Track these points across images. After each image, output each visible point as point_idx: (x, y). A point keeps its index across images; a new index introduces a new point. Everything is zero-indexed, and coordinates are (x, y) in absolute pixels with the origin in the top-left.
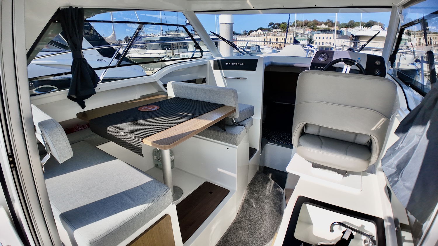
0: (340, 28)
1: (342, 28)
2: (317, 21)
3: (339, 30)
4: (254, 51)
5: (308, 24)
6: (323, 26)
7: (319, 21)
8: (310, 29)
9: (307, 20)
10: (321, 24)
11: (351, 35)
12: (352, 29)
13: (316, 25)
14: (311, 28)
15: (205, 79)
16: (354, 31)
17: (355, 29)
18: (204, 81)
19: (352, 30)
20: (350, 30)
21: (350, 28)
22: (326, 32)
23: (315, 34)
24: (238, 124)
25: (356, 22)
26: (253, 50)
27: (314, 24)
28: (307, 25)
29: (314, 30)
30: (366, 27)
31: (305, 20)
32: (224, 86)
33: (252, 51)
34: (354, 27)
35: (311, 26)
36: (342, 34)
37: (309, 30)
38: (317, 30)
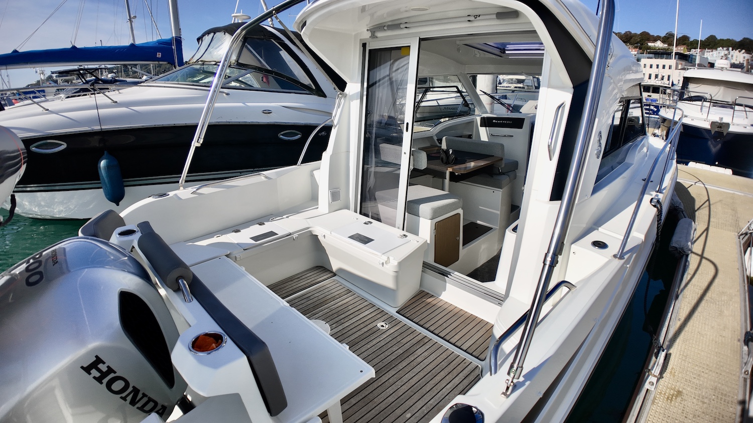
0: (690, 49)
1: (694, 50)
2: (648, 34)
3: (687, 53)
4: (530, 87)
5: (632, 39)
6: (659, 44)
7: (651, 34)
8: (636, 49)
9: (629, 32)
10: (655, 39)
11: (709, 63)
12: (712, 51)
13: (646, 42)
14: (636, 47)
15: (471, 135)
16: (715, 55)
17: (717, 52)
18: (470, 137)
19: (711, 53)
20: (708, 53)
21: (709, 50)
22: (663, 55)
23: (642, 59)
24: (503, 174)
25: (719, 38)
26: (528, 86)
27: (643, 40)
28: (629, 41)
29: (641, 50)
30: (737, 51)
31: (626, 32)
32: (487, 141)
33: (526, 87)
34: (716, 49)
35: (637, 43)
36: (692, 61)
37: (634, 50)
38: (648, 51)
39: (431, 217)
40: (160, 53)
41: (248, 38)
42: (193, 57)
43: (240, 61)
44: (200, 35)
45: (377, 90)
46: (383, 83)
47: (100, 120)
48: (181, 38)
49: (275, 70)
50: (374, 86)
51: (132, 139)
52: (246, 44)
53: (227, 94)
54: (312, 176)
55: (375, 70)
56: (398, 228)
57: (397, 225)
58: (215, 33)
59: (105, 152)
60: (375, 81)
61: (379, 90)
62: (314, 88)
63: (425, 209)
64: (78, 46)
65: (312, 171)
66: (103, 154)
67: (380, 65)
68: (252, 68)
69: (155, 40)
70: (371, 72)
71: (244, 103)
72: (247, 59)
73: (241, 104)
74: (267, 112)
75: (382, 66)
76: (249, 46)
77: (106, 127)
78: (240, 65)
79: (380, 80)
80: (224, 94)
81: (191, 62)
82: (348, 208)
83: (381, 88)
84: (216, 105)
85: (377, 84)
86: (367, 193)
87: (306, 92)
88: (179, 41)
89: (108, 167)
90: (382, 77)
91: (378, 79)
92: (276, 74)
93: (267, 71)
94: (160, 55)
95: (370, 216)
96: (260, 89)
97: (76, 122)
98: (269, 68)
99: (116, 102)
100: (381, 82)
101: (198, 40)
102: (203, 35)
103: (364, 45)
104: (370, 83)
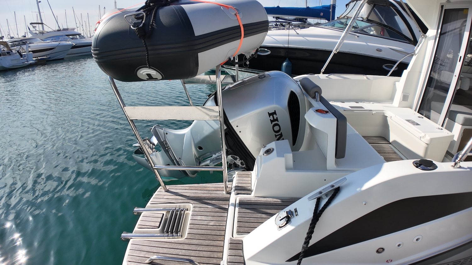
39: (462, 123)
40: (323, 13)
41: (376, 5)
42: (342, 15)
43: (369, 18)
44: (348, 3)
45: (446, 38)
46: (451, 34)
47: (288, 42)
48: (335, 5)
49: (390, 25)
50: (445, 35)
51: (308, 54)
52: (375, 8)
53: (358, 37)
54: (395, 85)
55: (447, 24)
56: (439, 125)
57: (438, 123)
58: (357, 1)
59: (287, 59)
60: (446, 31)
61: (447, 38)
62: (413, 40)
63: (460, 118)
64: (280, 6)
65: (395, 82)
66: (286, 59)
67: (450, 22)
68: (376, 23)
69: (321, 5)
70: (444, 25)
71: (366, 43)
72: (373, 17)
73: (364, 43)
74: (379, 50)
75: (452, 23)
76: (376, 10)
77: (290, 46)
78: (368, 20)
79: (449, 32)
80: (356, 36)
81: (341, 17)
82: (411, 108)
83: (449, 36)
84: (345, 41)
85: (447, 34)
86: (426, 101)
87: (406, 42)
88: (334, 7)
89: (287, 66)
90: (450, 29)
91: (448, 30)
92: (390, 28)
93: (384, 25)
94: (322, 14)
95: (424, 115)
96: (376, 36)
97: (278, 42)
98: (386, 24)
99: (298, 34)
100: (449, 33)
101: (347, 5)
102: (350, 3)
103: (442, 7)
104: (442, 32)
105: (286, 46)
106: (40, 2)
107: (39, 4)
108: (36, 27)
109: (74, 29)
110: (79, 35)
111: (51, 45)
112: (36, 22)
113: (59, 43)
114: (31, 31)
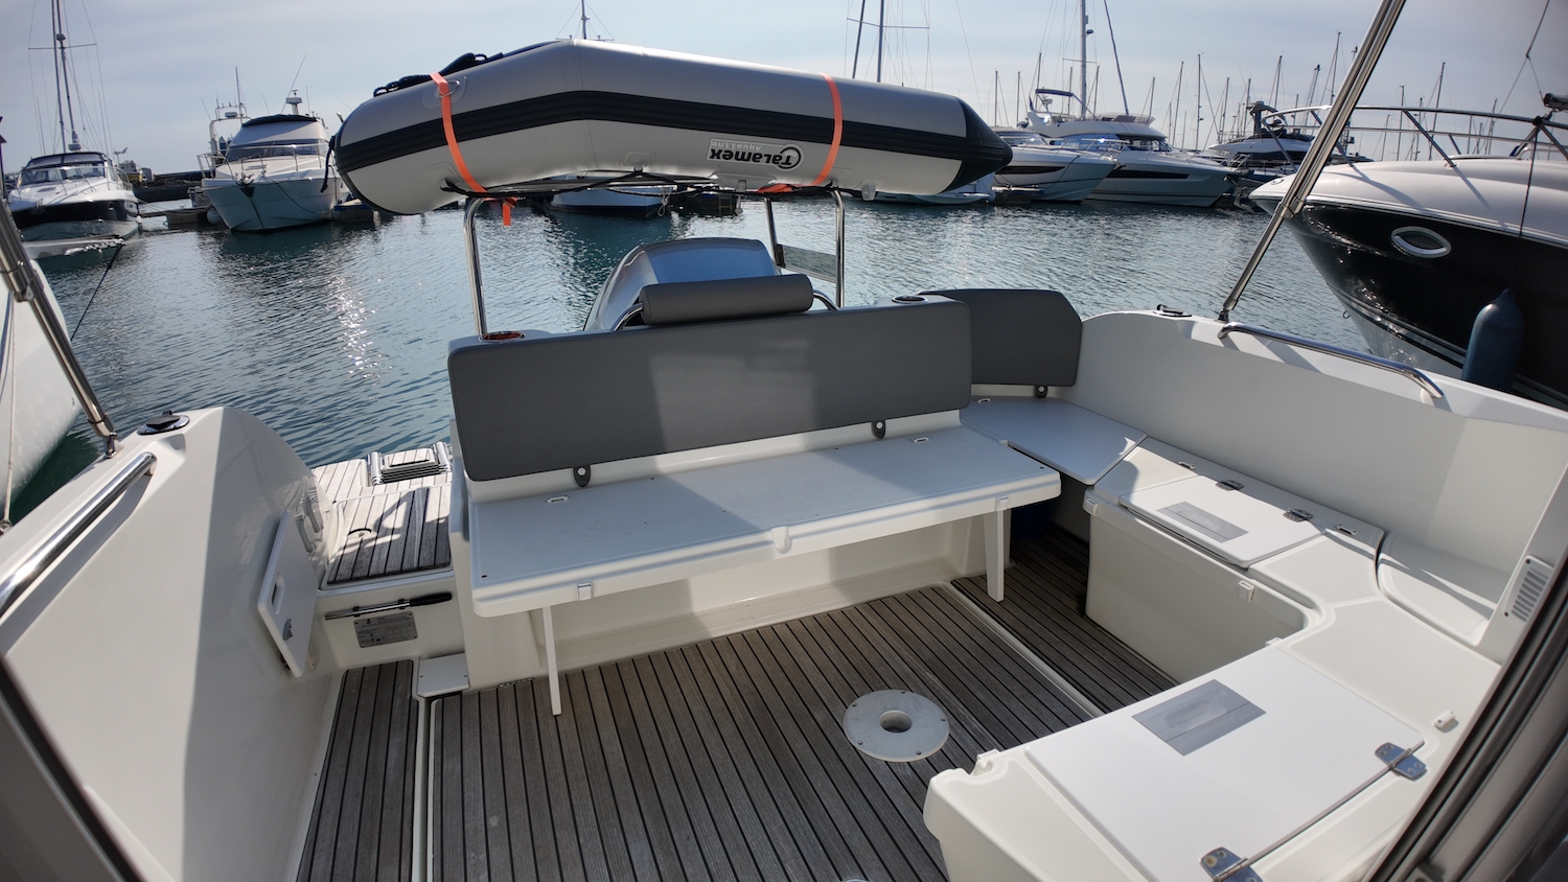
47: (1525, 211)
59: (1506, 290)
66: (1500, 294)
105: (1514, 228)
106: (1090, 32)
107: (1089, 37)
108: (1050, 101)
109: (1148, 121)
110: (1160, 139)
111: (1056, 157)
112: (1061, 89)
113: (1078, 156)
114: (1035, 111)
